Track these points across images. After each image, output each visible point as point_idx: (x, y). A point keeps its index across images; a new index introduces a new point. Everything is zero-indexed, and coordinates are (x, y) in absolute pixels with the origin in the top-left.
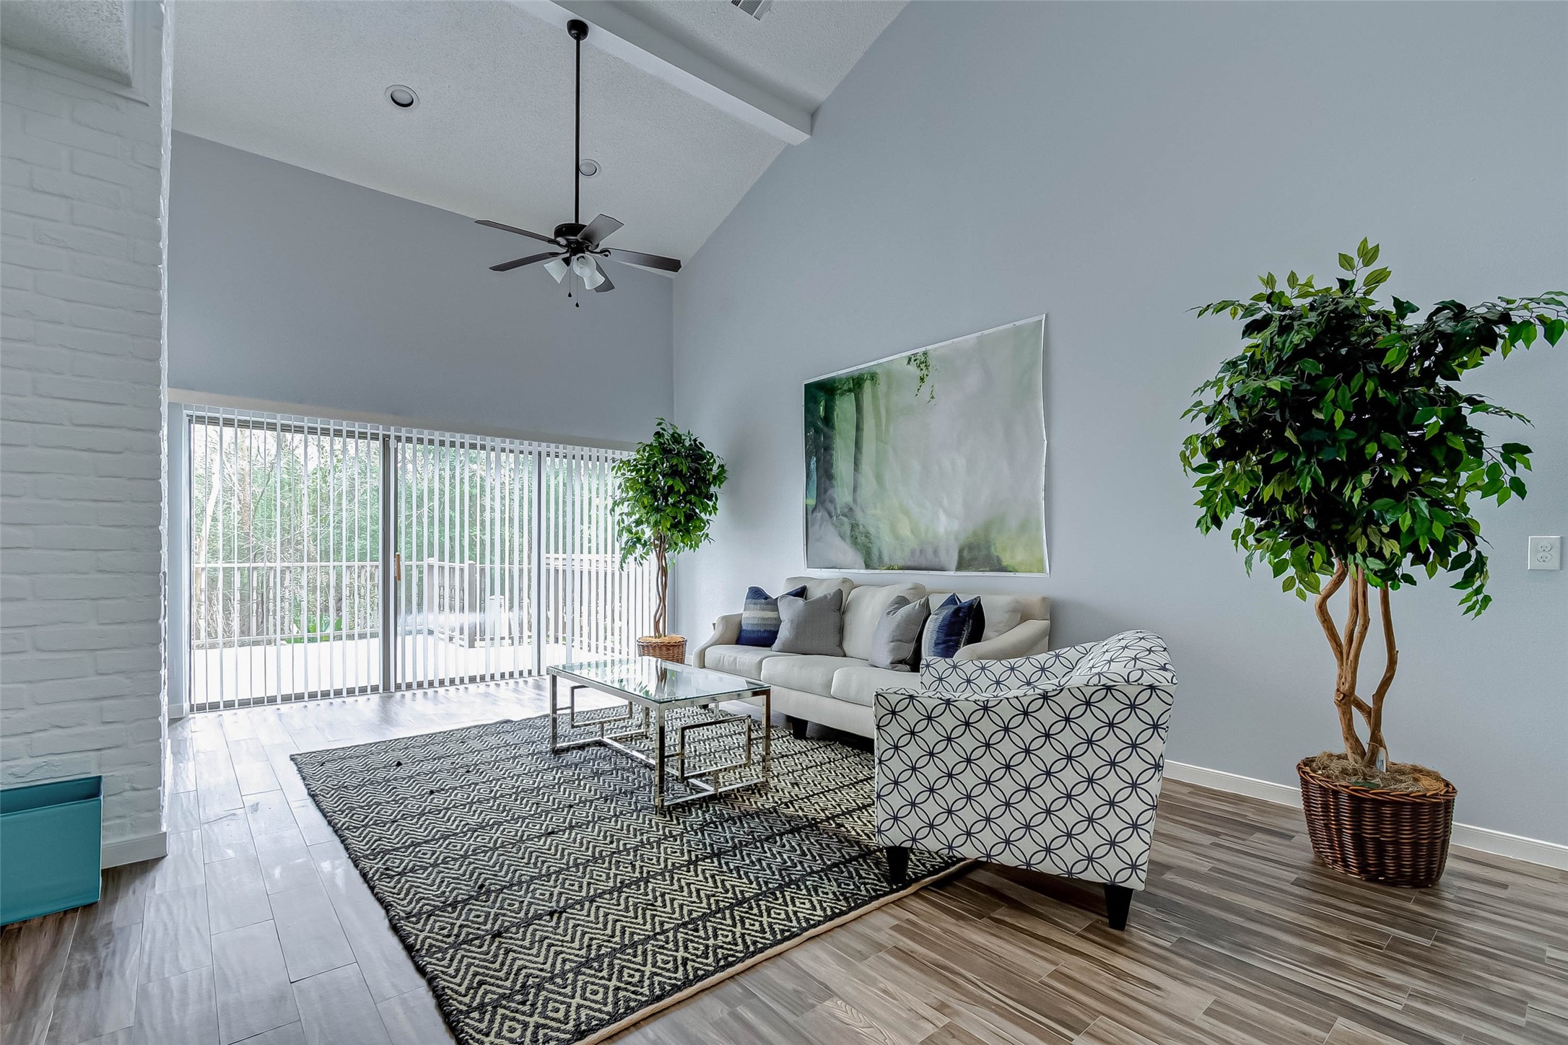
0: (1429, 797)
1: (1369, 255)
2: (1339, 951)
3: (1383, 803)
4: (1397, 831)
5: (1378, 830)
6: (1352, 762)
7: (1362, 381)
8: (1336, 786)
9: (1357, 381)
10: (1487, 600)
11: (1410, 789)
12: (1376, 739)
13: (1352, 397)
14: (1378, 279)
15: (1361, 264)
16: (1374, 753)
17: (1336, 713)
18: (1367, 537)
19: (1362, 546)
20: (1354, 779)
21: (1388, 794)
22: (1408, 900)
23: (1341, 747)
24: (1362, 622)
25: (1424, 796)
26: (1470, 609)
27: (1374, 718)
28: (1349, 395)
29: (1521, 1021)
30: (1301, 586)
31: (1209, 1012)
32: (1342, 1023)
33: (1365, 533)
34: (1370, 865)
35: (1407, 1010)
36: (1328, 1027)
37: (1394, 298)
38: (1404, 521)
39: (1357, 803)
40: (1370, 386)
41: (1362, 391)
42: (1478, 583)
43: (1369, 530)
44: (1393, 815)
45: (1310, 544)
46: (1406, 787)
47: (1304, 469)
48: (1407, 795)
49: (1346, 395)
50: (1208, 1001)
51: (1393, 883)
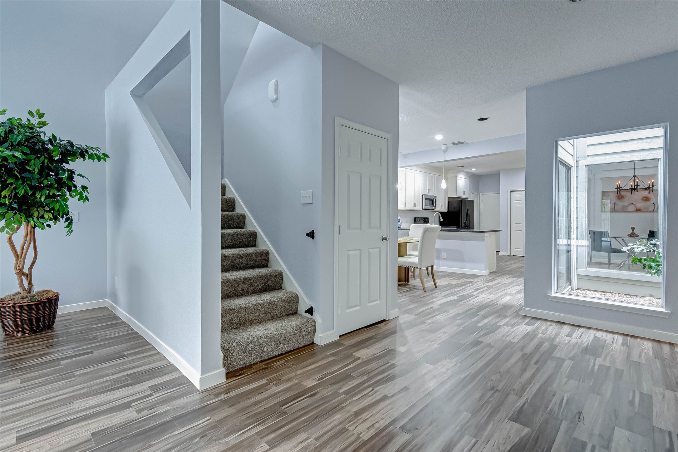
0: (54, 297)
1: (41, 116)
2: (44, 351)
3: (39, 304)
4: (44, 312)
5: (37, 314)
6: (24, 294)
7: (43, 159)
8: (21, 303)
9: (42, 159)
10: (72, 231)
11: (48, 296)
12: (30, 284)
13: (40, 164)
14: (42, 124)
15: (37, 117)
16: (30, 289)
17: (16, 277)
18: (38, 212)
19: (36, 215)
20: (27, 299)
21: (41, 300)
22: (50, 332)
23: (18, 289)
24: (29, 242)
25: (53, 297)
26: (68, 234)
27: (29, 277)
28: (39, 163)
29: (99, 340)
30: (8, 230)
31: (21, 383)
32: (62, 362)
33: (38, 210)
34: (34, 328)
35: (75, 352)
36: (60, 365)
37: (52, 134)
38: (56, 206)
39: (30, 306)
40: (46, 161)
41: (43, 163)
42: (71, 226)
43: (39, 209)
44: (43, 307)
45: (20, 214)
46: (45, 296)
47: (20, 187)
48: (48, 298)
49: (38, 163)
50: (19, 381)
51: (42, 330)
